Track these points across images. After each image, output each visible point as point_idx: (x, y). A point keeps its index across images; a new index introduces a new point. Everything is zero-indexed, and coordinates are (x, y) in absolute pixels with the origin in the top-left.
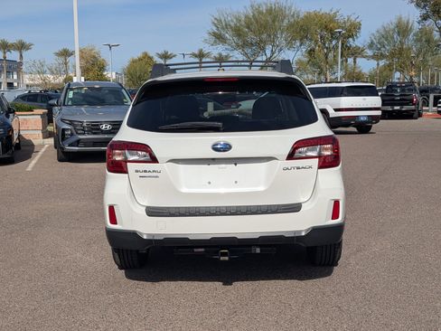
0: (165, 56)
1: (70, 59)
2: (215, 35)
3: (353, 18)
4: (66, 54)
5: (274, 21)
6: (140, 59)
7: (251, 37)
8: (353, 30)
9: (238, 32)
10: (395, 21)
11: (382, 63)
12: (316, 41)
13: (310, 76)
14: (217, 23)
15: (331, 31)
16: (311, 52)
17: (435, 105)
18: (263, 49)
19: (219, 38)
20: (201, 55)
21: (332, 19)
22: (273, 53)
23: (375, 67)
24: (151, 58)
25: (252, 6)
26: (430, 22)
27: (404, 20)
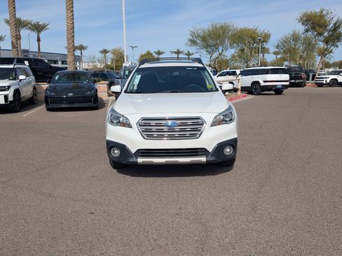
0: (159, 53)
1: (107, 55)
2: (191, 40)
3: (266, 32)
4: (105, 52)
5: (224, 33)
6: (145, 55)
7: (211, 42)
8: (266, 38)
9: (204, 39)
10: (291, 33)
11: (279, 56)
12: (245, 45)
13: (239, 64)
14: (193, 34)
15: (254, 39)
16: (242, 50)
17: (313, 79)
18: (217, 49)
19: (193, 42)
20: (178, 52)
21: (254, 32)
22: (223, 51)
23: (275, 59)
24: (151, 54)
25: (212, 25)
26: (310, 33)
27: (297, 32)
